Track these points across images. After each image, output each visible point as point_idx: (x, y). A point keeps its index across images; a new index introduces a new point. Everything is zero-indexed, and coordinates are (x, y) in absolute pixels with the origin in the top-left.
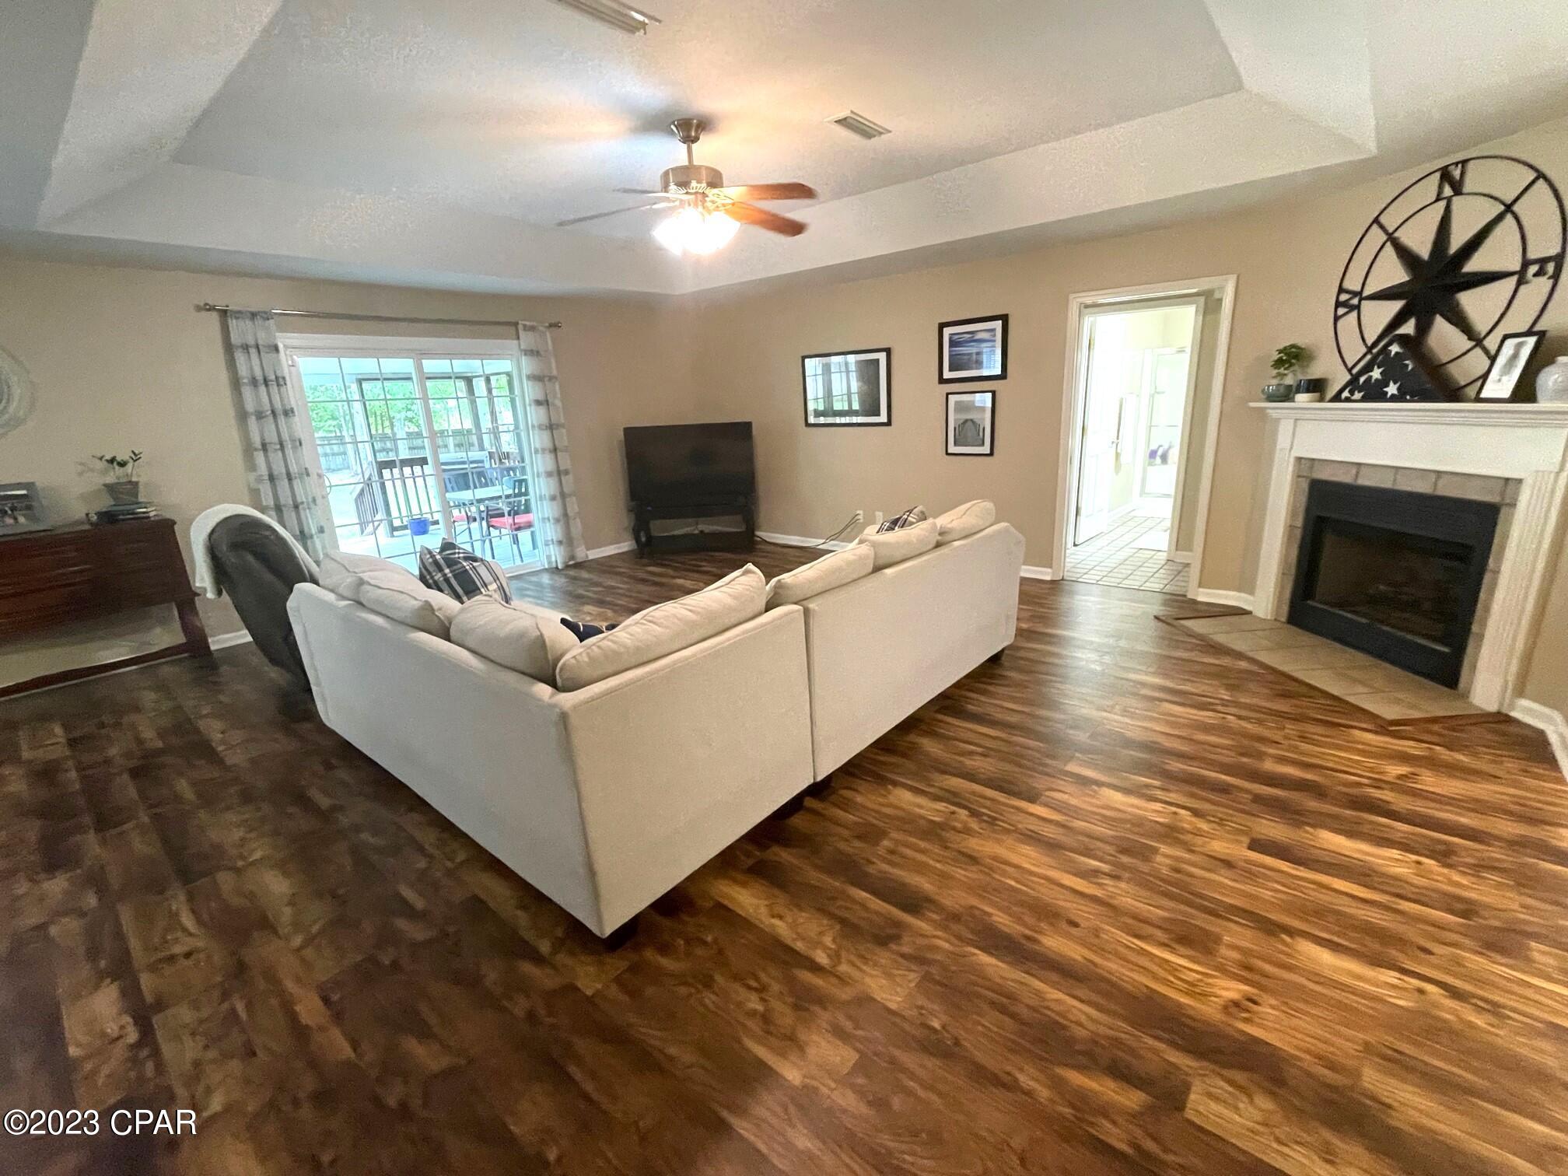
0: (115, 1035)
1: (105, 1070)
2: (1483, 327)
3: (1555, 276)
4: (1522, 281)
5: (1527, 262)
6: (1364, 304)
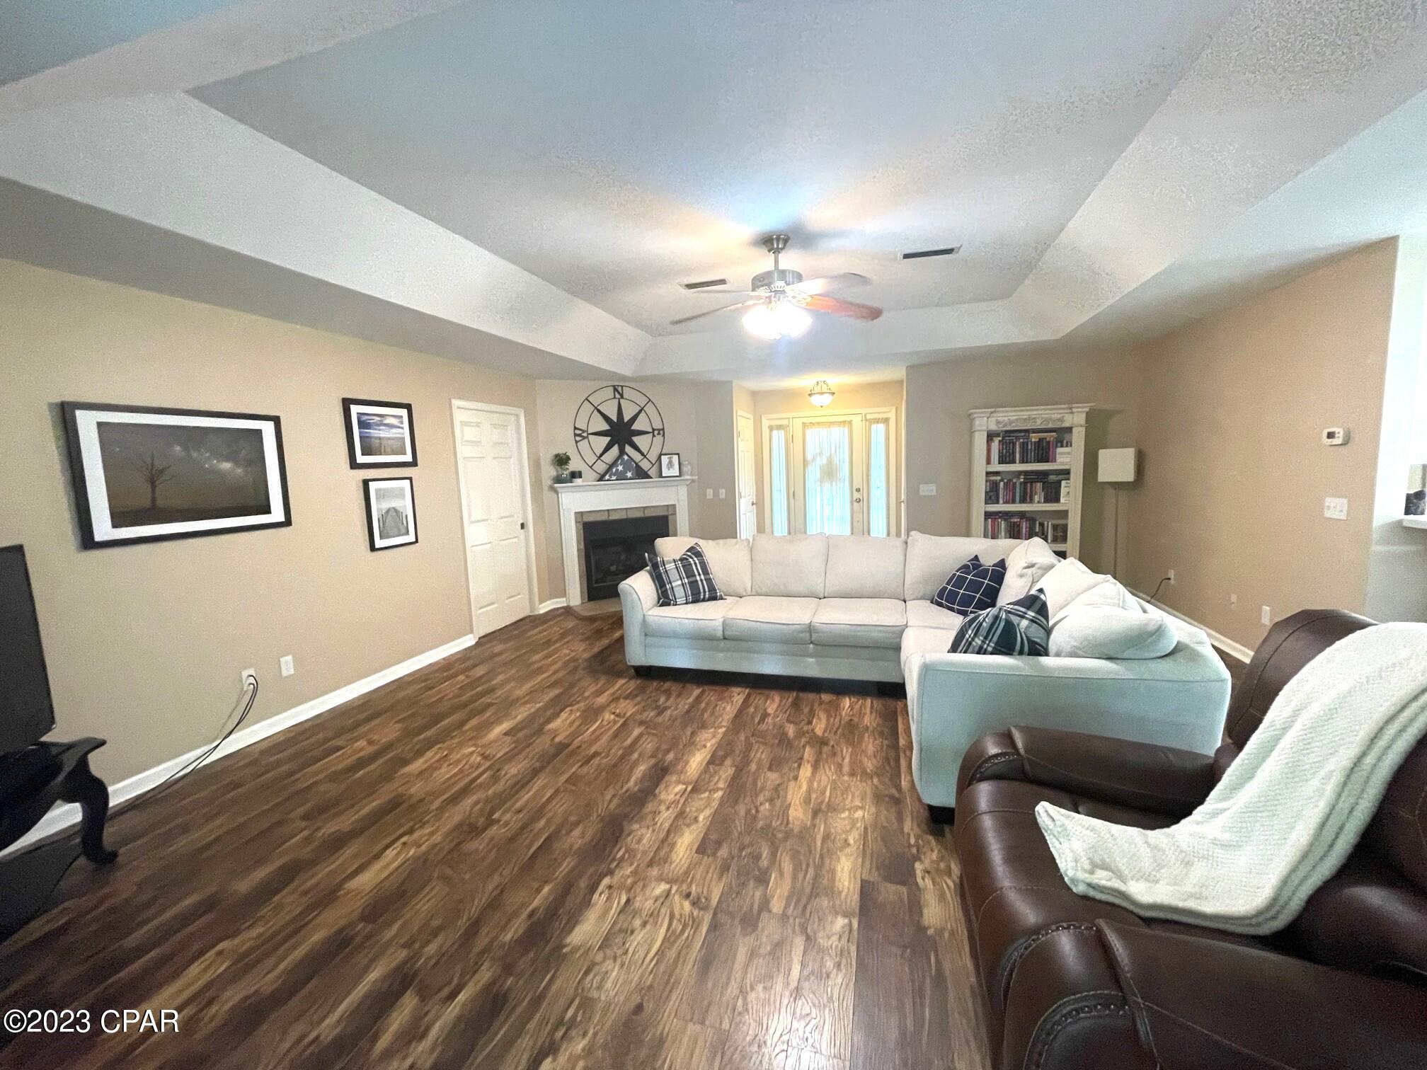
2: (644, 450)
3: (664, 435)
4: (654, 436)
5: (654, 430)
6: (590, 437)
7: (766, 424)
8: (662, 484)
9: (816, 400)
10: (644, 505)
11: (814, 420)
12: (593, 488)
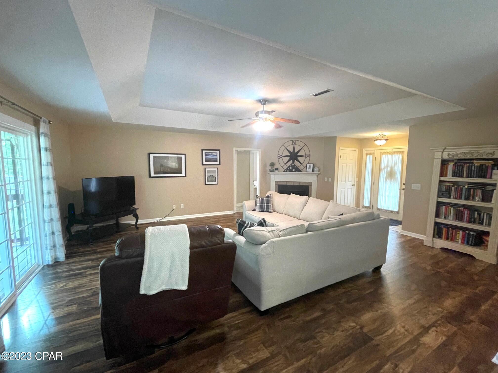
0: (435, 332)
1: (445, 330)
2: (302, 162)
3: (310, 157)
4: (306, 157)
5: (306, 155)
6: (283, 157)
7: (365, 152)
8: (307, 174)
9: (378, 143)
10: (300, 181)
11: (385, 151)
12: (282, 174)
